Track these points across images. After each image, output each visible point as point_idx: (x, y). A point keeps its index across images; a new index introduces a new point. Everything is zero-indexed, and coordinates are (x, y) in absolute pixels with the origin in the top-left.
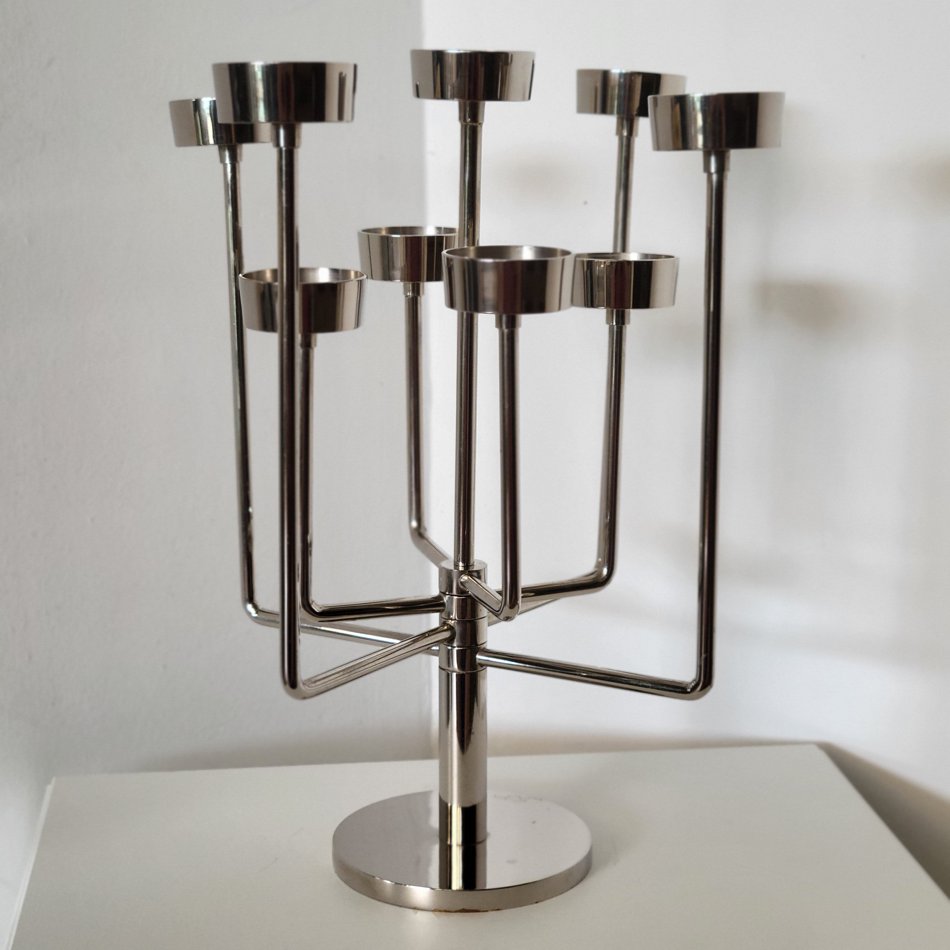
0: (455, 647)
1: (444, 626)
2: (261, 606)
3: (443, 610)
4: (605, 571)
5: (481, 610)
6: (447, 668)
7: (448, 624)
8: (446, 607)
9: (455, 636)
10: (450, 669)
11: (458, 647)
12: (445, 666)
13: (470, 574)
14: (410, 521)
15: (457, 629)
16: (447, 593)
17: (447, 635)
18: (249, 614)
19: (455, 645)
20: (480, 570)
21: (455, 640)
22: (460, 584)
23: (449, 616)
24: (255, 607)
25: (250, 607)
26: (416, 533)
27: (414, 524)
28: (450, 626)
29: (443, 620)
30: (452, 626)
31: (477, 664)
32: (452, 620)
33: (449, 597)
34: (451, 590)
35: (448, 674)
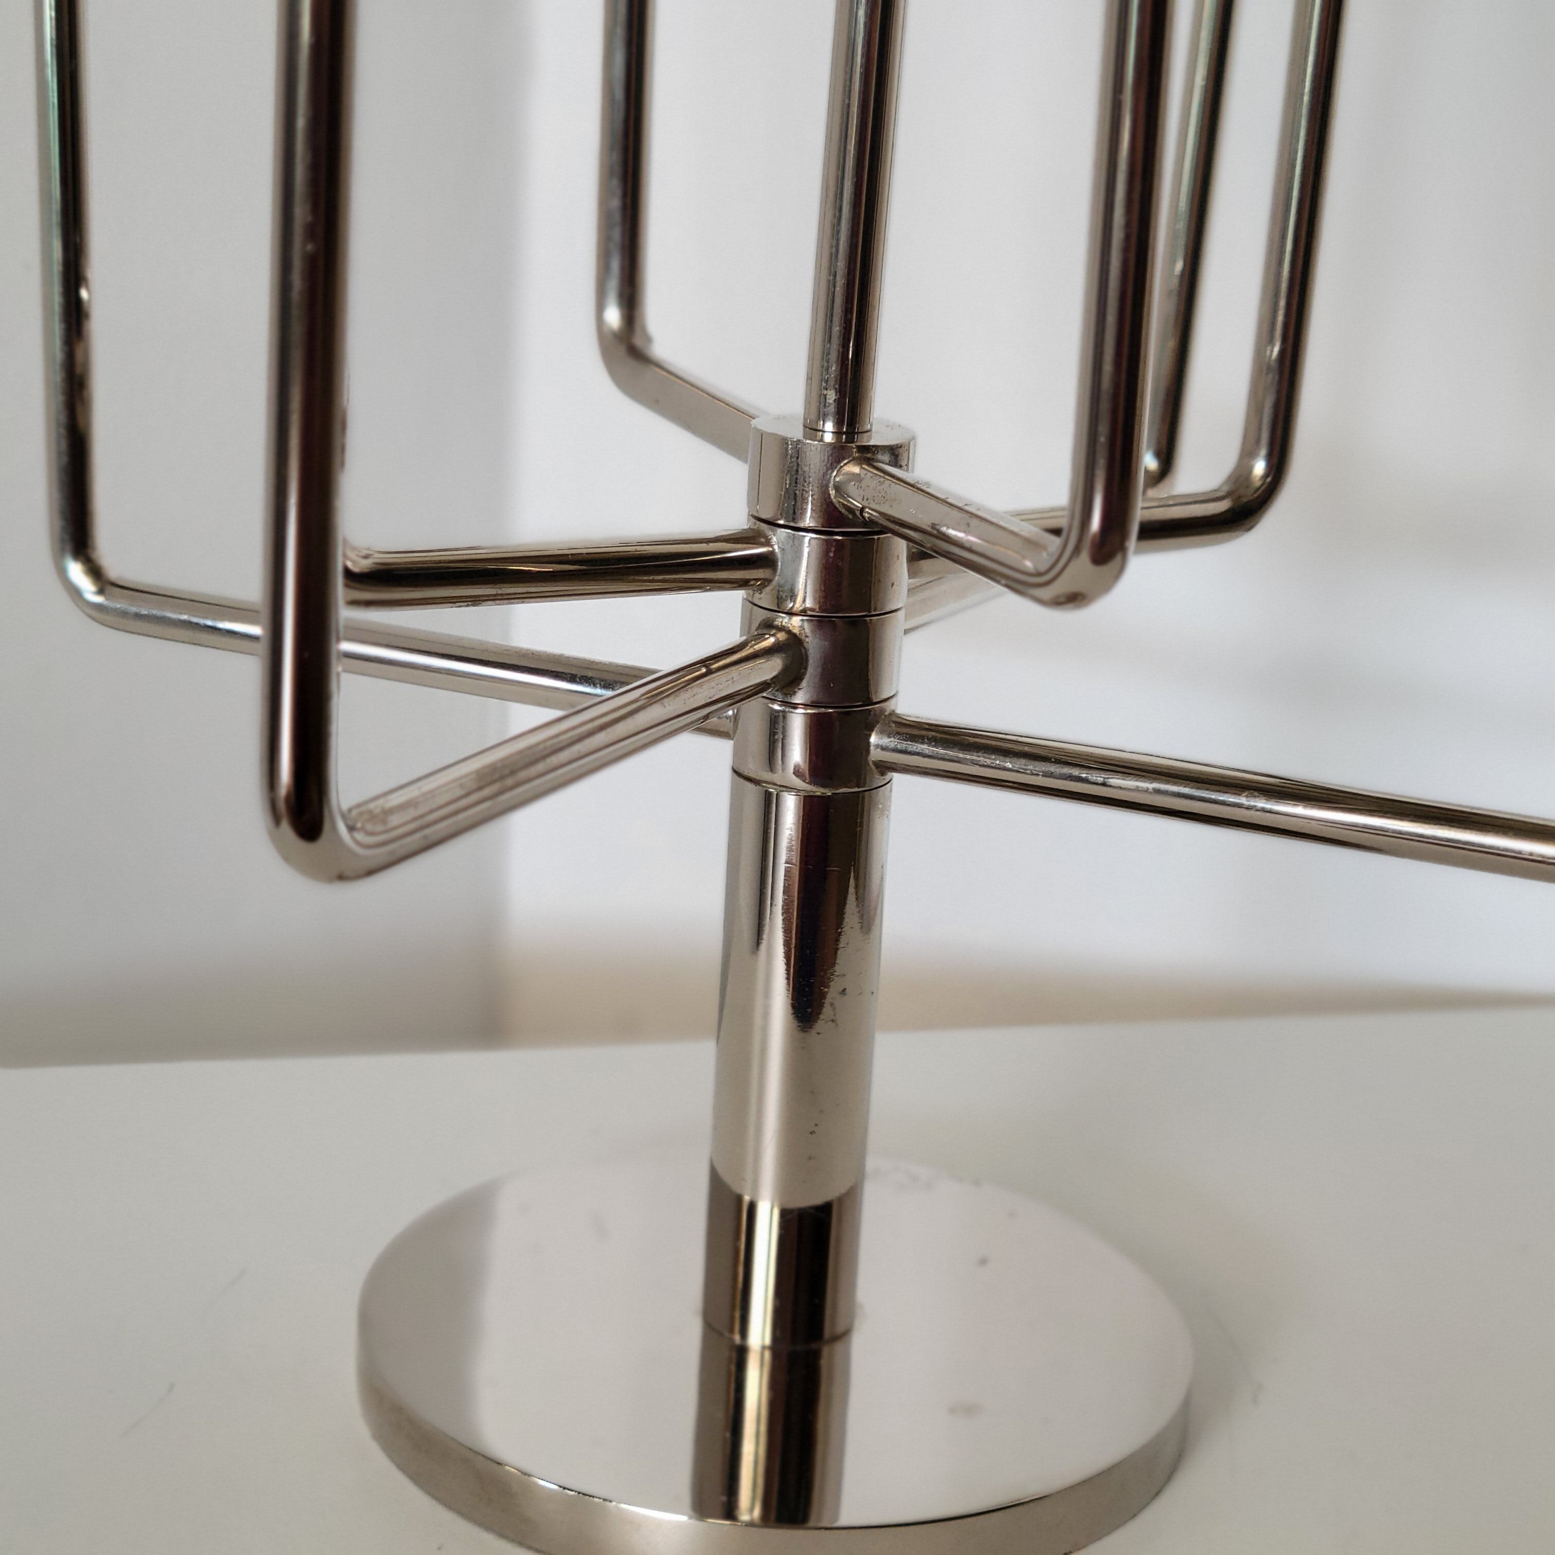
0: (795, 706)
1: (760, 637)
2: (114, 568)
3: (766, 582)
4: (1259, 468)
5: (893, 585)
6: (766, 775)
7: (781, 629)
8: (779, 570)
9: (806, 669)
10: (777, 778)
11: (806, 706)
12: (754, 768)
13: (867, 455)
14: (600, 308)
15: (814, 645)
16: (781, 522)
17: (771, 668)
18: (75, 592)
19: (800, 697)
20: (899, 446)
21: (804, 684)
22: (832, 492)
23: (780, 601)
24: (95, 572)
25: (76, 571)
26: (622, 350)
27: (613, 316)
28: (789, 632)
29: (761, 615)
30: (795, 635)
31: (871, 764)
32: (791, 614)
33: (789, 536)
34: (794, 513)
35: (768, 796)
